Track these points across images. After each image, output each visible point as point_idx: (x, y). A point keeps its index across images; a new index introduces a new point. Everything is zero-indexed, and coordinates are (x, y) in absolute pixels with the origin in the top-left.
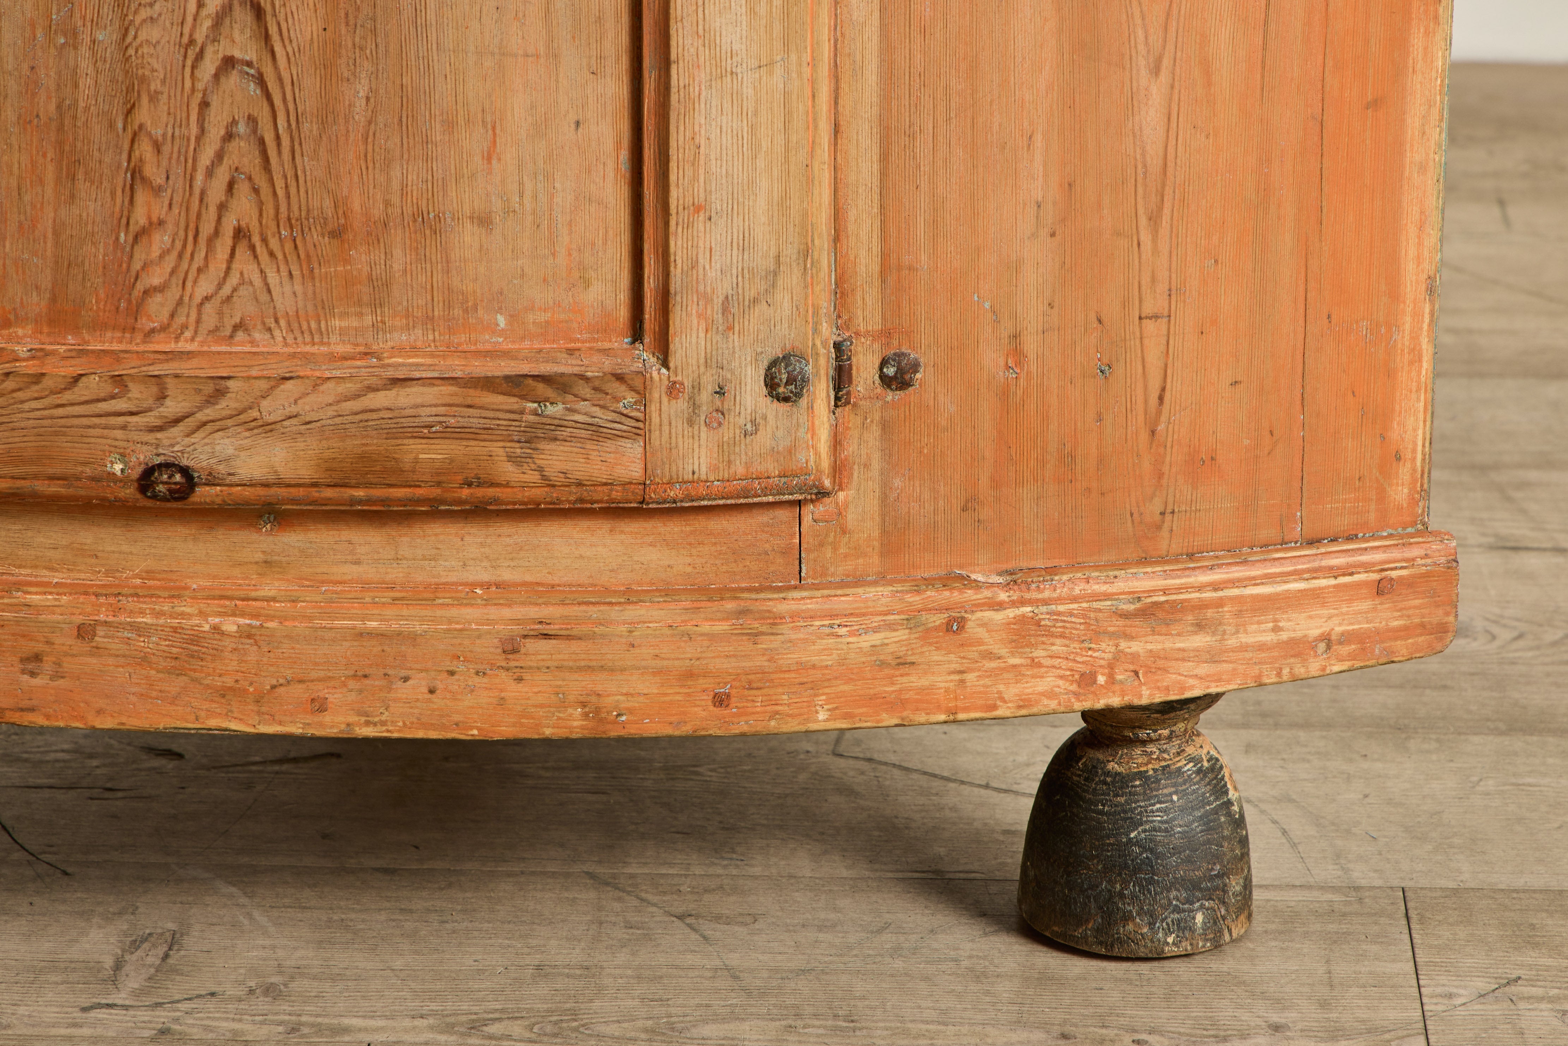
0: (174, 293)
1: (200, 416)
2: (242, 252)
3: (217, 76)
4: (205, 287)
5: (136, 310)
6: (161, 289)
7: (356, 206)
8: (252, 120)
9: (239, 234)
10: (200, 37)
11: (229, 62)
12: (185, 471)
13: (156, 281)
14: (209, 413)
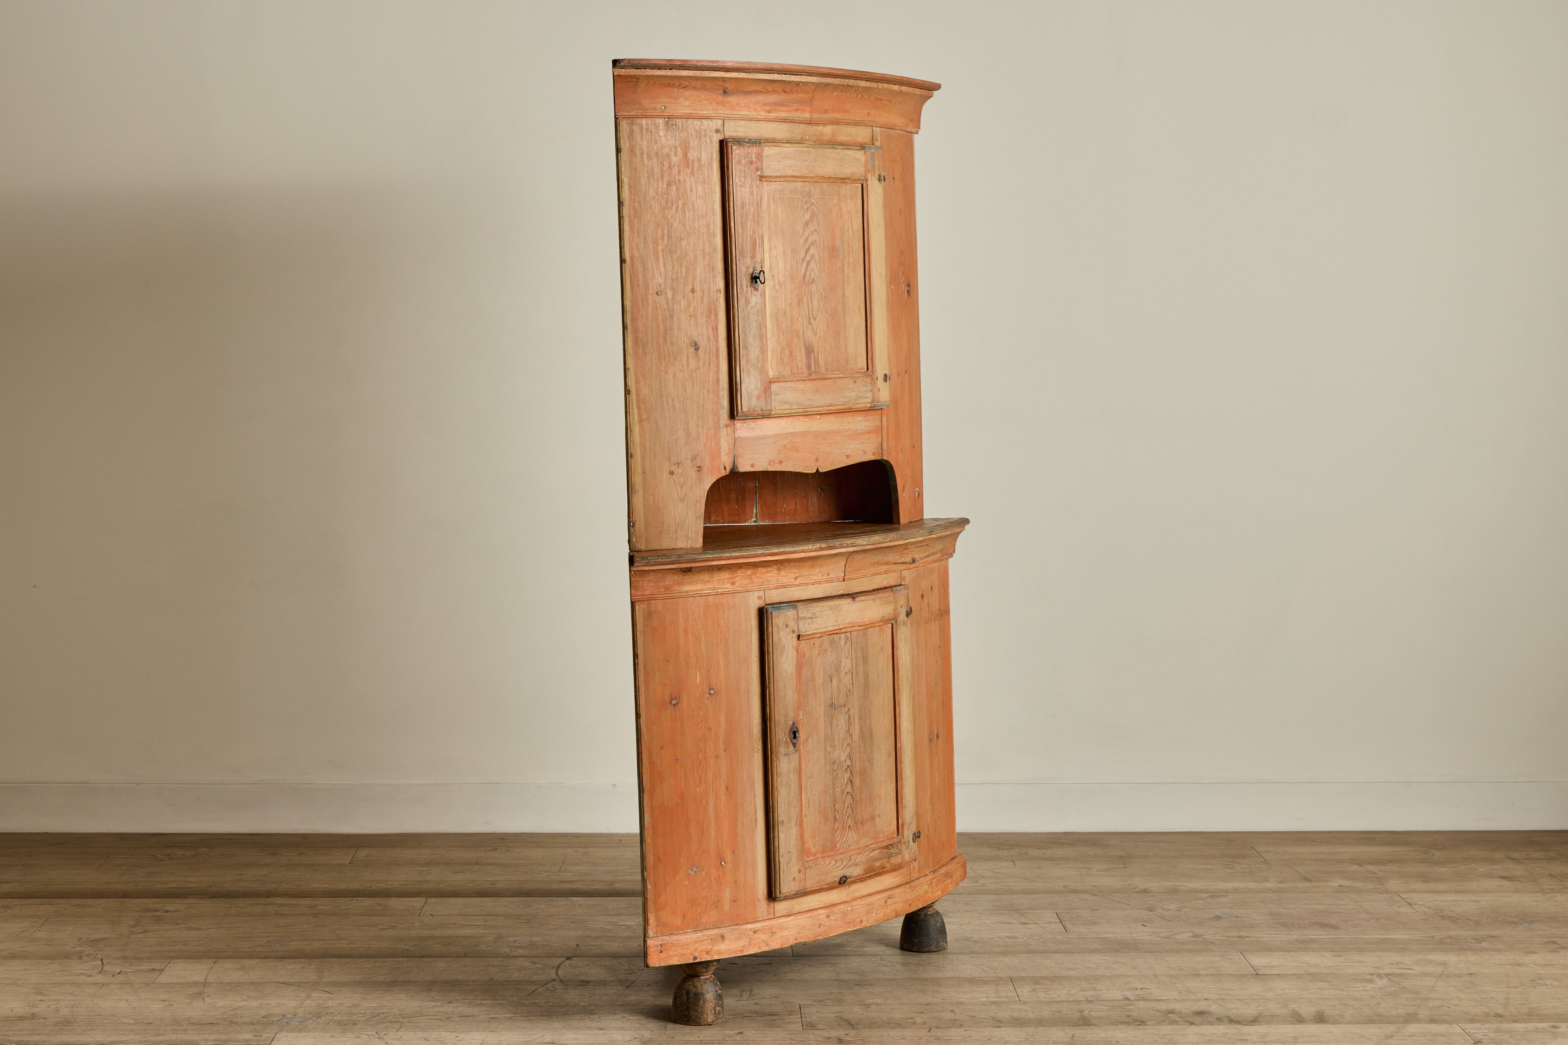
0: (840, 841)
1: (848, 865)
2: (850, 831)
3: (846, 796)
4: (844, 839)
5: (835, 847)
6: (838, 841)
7: (864, 818)
8: (851, 803)
9: (849, 827)
10: (844, 789)
11: (848, 792)
12: (846, 877)
13: (838, 840)
14: (849, 864)
